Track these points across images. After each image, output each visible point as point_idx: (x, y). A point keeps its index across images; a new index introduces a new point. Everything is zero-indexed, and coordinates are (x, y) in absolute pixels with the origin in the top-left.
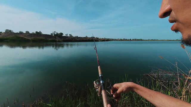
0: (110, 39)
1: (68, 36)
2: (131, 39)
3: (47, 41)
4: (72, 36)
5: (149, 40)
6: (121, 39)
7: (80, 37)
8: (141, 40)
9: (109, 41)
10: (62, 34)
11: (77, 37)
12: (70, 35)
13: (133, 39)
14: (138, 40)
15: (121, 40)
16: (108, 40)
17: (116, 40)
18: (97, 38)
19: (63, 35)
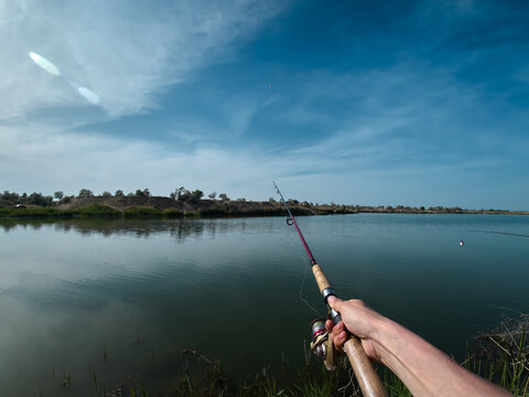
0: (352, 207)
1: (218, 198)
2: (423, 208)
3: (159, 216)
4: (228, 199)
5: (482, 211)
6: (390, 208)
7: (250, 203)
8: (459, 211)
9: (348, 212)
10: (199, 194)
11: (243, 203)
12: (221, 196)
13: (431, 209)
14: (449, 211)
15: (391, 210)
16: (344, 211)
17: (371, 210)
18: (307, 205)
19: (203, 198)
